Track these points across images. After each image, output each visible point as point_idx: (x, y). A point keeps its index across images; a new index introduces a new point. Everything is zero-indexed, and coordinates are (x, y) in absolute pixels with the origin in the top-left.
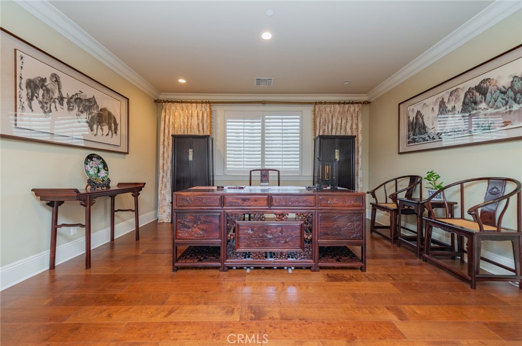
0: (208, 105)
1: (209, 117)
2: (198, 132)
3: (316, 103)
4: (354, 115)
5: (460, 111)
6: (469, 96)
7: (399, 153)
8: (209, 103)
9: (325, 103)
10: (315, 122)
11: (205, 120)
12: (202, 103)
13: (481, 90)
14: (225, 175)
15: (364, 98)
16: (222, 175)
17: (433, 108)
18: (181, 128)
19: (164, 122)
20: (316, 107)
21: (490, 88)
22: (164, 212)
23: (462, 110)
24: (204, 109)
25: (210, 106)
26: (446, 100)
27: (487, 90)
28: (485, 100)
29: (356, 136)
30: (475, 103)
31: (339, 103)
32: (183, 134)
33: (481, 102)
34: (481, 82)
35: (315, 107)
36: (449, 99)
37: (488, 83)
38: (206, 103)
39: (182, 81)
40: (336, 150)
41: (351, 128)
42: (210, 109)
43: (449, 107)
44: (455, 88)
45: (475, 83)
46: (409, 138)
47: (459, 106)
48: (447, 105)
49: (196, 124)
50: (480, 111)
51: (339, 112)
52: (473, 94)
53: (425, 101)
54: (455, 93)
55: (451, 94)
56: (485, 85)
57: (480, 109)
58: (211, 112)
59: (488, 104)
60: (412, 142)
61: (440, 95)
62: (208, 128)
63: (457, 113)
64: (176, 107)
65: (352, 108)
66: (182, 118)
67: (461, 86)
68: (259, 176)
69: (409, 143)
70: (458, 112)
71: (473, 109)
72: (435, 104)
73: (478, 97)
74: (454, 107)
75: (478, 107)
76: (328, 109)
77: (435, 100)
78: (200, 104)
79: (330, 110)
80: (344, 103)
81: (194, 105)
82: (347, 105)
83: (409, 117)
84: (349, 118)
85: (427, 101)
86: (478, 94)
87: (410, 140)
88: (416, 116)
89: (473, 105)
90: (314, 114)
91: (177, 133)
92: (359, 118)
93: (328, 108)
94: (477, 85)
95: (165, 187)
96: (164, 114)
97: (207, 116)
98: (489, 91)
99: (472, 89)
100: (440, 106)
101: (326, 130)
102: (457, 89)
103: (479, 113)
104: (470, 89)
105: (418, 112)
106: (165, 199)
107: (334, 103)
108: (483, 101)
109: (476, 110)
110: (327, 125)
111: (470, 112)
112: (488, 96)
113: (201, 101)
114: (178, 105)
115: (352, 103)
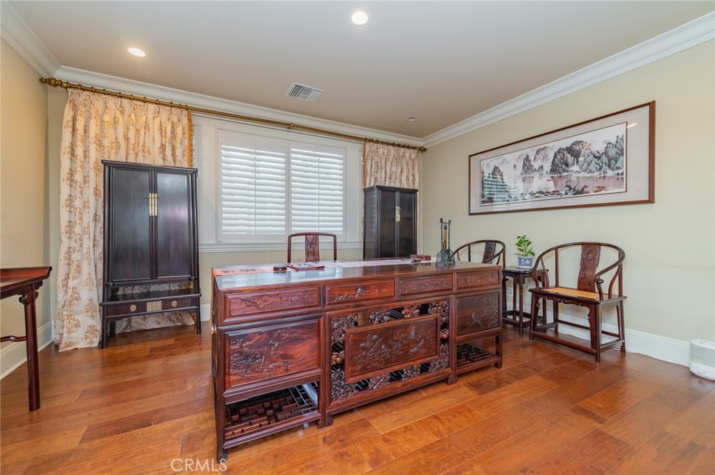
0: (185, 112)
1: (186, 136)
2: (162, 160)
3: (366, 140)
4: (410, 164)
5: (549, 171)
6: (559, 157)
7: (470, 214)
8: (187, 108)
9: (377, 142)
10: (364, 166)
11: (178, 140)
12: (171, 105)
13: (573, 151)
14: (219, 243)
15: (419, 143)
16: (213, 242)
17: (515, 166)
18: (118, 147)
19: (70, 130)
20: (367, 146)
21: (583, 151)
22: (77, 325)
23: (551, 170)
24: (175, 119)
25: (189, 115)
26: (532, 158)
27: (580, 153)
28: (577, 162)
29: (417, 190)
30: (567, 165)
31: (393, 145)
32: (124, 161)
33: (573, 164)
34: (573, 144)
35: (364, 145)
36: (535, 158)
37: (580, 146)
38: (180, 107)
39: (137, 52)
40: (397, 208)
41: (408, 180)
42: (190, 120)
43: (536, 165)
44: (542, 146)
45: (567, 143)
46: (483, 196)
47: (547, 166)
48: (532, 163)
49: (158, 144)
50: (572, 173)
51: (394, 156)
52: (564, 155)
53: (504, 157)
54: (543, 152)
55: (538, 152)
56: (577, 148)
57: (572, 171)
58: (191, 126)
59: (581, 168)
60: (487, 202)
61: (524, 152)
62: (184, 156)
63: (545, 173)
64: (105, 103)
65: (408, 153)
66: (121, 129)
67: (550, 145)
68: (302, 243)
69: (483, 202)
70: (547, 173)
71: (564, 171)
72: (517, 162)
73: (570, 159)
74: (542, 166)
75: (569, 169)
76: (381, 151)
77: (517, 157)
78: (168, 108)
79: (383, 153)
80: (399, 146)
81: (152, 106)
82: (403, 149)
83: (483, 173)
84: (405, 166)
85: (507, 157)
86: (569, 156)
87: (485, 199)
88: (493, 172)
89: (564, 166)
90: (364, 155)
91: (109, 157)
92: (416, 168)
93: (382, 149)
94: (568, 146)
95: (79, 272)
96: (71, 114)
97: (184, 133)
98: (582, 153)
99: (563, 149)
100: (525, 165)
101: (379, 179)
102: (545, 147)
103: (571, 175)
104: (560, 149)
105: (496, 168)
106: (78, 299)
107: (388, 144)
108: (575, 163)
109: (567, 172)
110: (379, 173)
111: (560, 173)
112: (581, 159)
113: (169, 102)
114: (112, 102)
115: (408, 147)
